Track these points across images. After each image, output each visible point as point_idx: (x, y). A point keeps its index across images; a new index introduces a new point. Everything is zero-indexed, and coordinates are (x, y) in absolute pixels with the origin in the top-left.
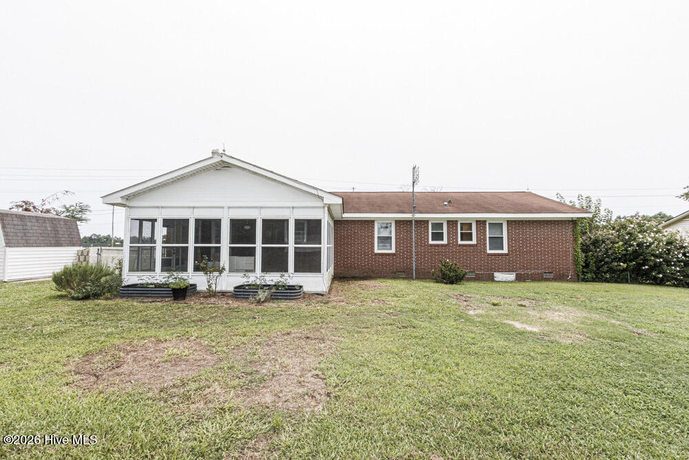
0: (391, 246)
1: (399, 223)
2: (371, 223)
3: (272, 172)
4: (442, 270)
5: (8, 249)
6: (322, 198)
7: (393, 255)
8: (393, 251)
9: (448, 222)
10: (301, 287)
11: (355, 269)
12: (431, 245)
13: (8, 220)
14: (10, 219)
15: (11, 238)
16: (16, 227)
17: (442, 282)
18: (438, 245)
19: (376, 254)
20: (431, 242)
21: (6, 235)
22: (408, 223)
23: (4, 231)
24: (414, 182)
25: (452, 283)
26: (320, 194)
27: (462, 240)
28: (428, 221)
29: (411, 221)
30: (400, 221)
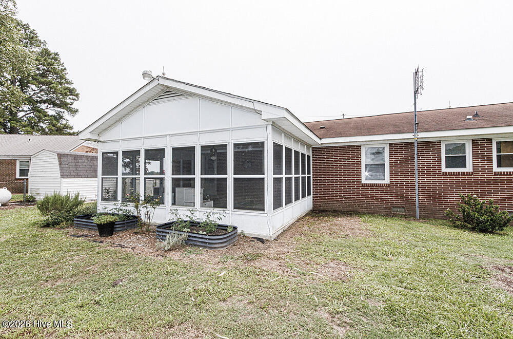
0: (384, 175)
1: (393, 146)
2: (357, 148)
3: (204, 88)
4: (464, 211)
5: (62, 179)
6: (259, 113)
7: (386, 186)
8: (387, 181)
9: (475, 142)
10: (235, 228)
11: (337, 201)
12: (445, 174)
13: (64, 159)
14: (66, 158)
15: (65, 171)
16: (70, 163)
17: (463, 227)
18: (457, 174)
19: (363, 185)
20: (444, 169)
21: (62, 169)
22: (408, 146)
23: (60, 167)
24: (416, 92)
25: (484, 231)
26: (258, 107)
27: (499, 165)
28: (439, 142)
29: (412, 144)
30: (396, 144)
